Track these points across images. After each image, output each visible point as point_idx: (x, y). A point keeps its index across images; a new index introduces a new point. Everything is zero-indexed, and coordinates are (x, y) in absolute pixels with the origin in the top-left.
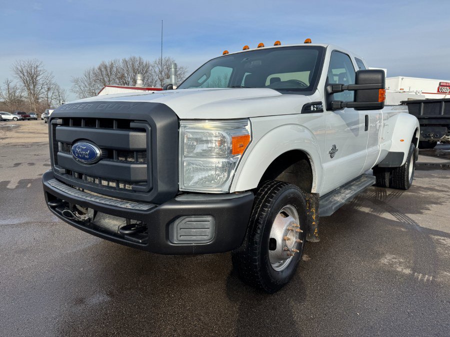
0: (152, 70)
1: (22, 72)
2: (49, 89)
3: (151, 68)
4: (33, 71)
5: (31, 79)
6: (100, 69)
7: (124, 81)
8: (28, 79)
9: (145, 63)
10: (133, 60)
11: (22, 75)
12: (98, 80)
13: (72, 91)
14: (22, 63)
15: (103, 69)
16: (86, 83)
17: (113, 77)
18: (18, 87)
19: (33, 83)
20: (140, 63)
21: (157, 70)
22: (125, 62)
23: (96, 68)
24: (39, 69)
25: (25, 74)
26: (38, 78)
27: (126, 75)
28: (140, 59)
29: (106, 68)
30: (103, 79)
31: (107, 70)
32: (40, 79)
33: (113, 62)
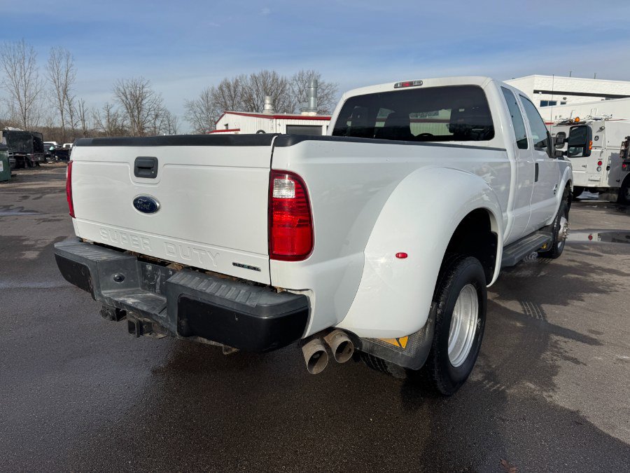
0: (289, 89)
1: (125, 94)
2: (157, 116)
3: (288, 86)
4: (138, 92)
5: (135, 103)
6: (221, 88)
7: (253, 105)
8: (131, 103)
9: (280, 79)
10: (265, 76)
11: (124, 98)
12: (218, 103)
13: (186, 118)
14: (125, 82)
15: (224, 89)
16: (203, 108)
17: (238, 99)
18: (119, 113)
19: (138, 108)
20: (273, 80)
21: (296, 89)
22: (254, 79)
23: (216, 87)
24: (145, 90)
25: (129, 97)
26: (144, 102)
27: (255, 96)
28: (274, 74)
29: (228, 86)
30: (225, 102)
31: (230, 90)
32: (146, 103)
33: (238, 78)
